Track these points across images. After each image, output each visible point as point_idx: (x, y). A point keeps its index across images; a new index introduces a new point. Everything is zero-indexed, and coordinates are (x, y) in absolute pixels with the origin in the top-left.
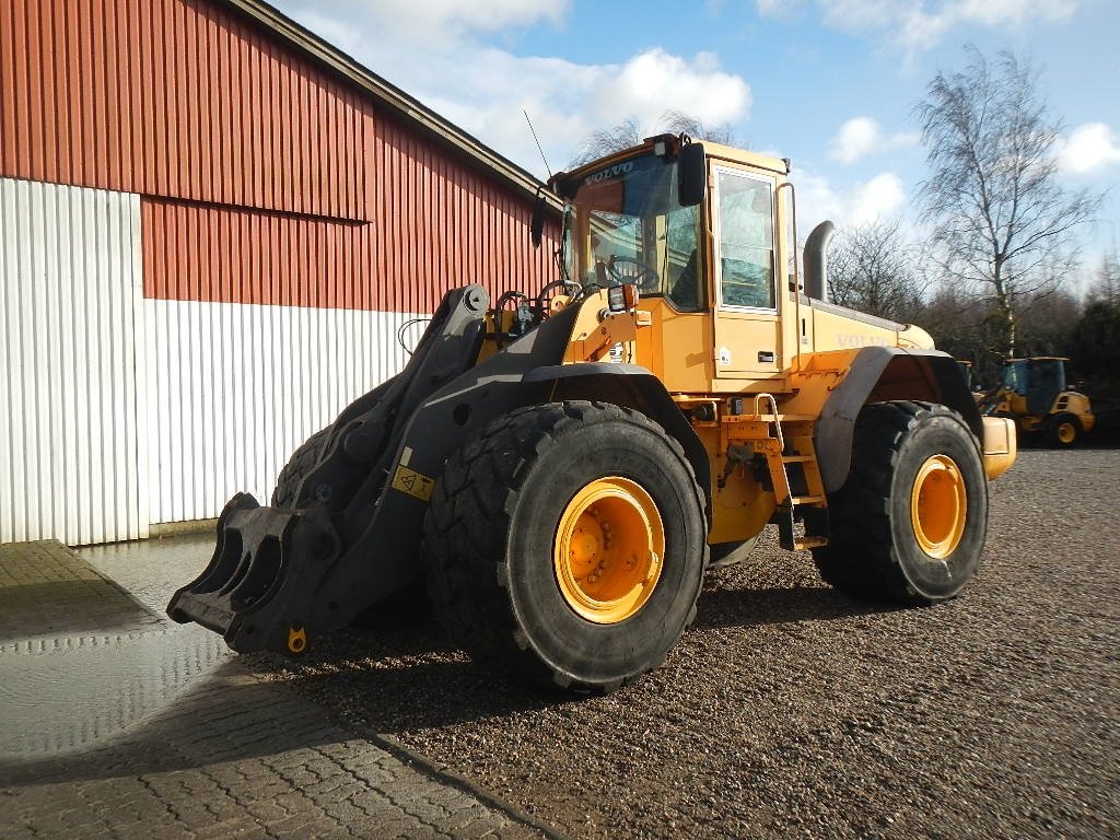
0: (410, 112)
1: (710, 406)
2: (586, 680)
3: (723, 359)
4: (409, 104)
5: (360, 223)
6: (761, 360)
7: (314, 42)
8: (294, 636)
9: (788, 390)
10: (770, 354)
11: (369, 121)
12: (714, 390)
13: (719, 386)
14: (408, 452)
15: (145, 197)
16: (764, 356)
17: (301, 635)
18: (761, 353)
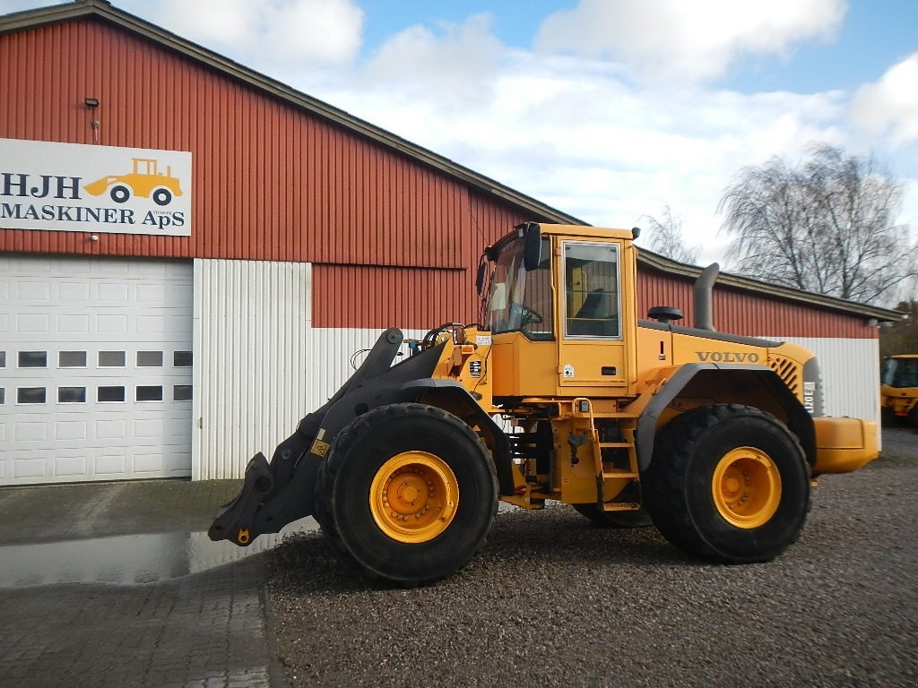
0: (493, 191)
1: (556, 405)
2: (390, 577)
3: (567, 373)
4: (492, 185)
5: (459, 270)
6: (603, 373)
7: (423, 153)
8: (242, 534)
9: (632, 394)
10: (614, 369)
11: (465, 198)
12: (558, 395)
13: (562, 392)
14: (322, 432)
15: (314, 264)
16: (608, 371)
17: (246, 534)
18: (603, 368)
